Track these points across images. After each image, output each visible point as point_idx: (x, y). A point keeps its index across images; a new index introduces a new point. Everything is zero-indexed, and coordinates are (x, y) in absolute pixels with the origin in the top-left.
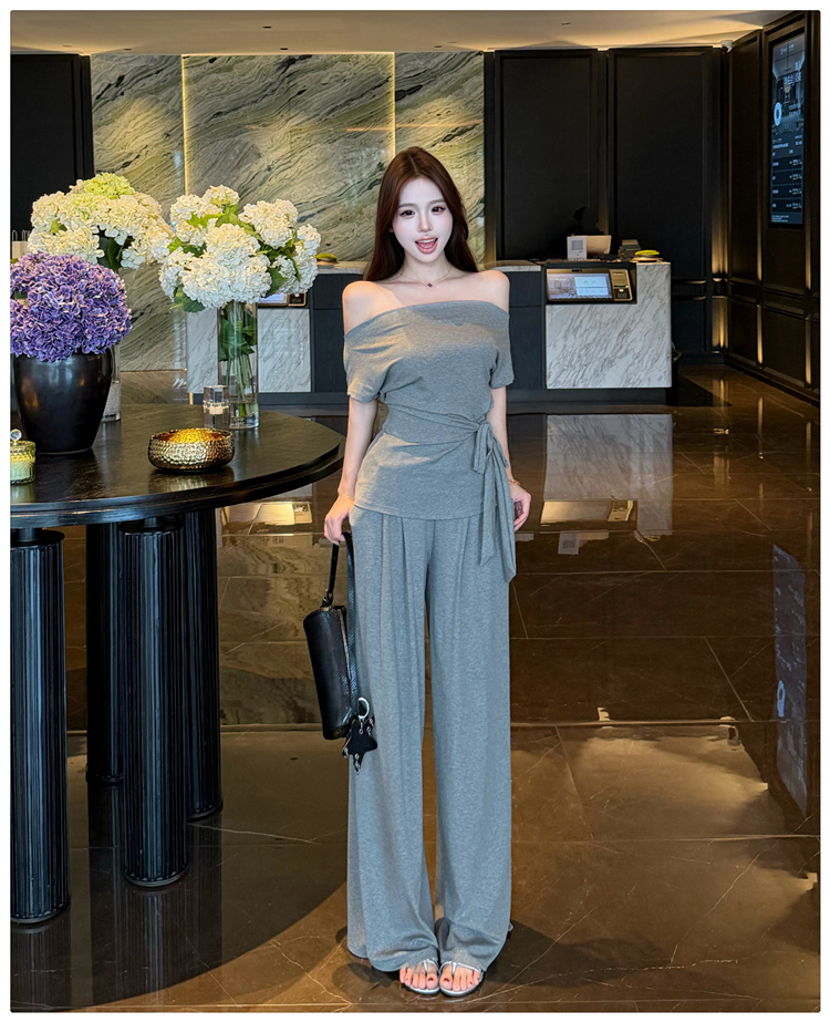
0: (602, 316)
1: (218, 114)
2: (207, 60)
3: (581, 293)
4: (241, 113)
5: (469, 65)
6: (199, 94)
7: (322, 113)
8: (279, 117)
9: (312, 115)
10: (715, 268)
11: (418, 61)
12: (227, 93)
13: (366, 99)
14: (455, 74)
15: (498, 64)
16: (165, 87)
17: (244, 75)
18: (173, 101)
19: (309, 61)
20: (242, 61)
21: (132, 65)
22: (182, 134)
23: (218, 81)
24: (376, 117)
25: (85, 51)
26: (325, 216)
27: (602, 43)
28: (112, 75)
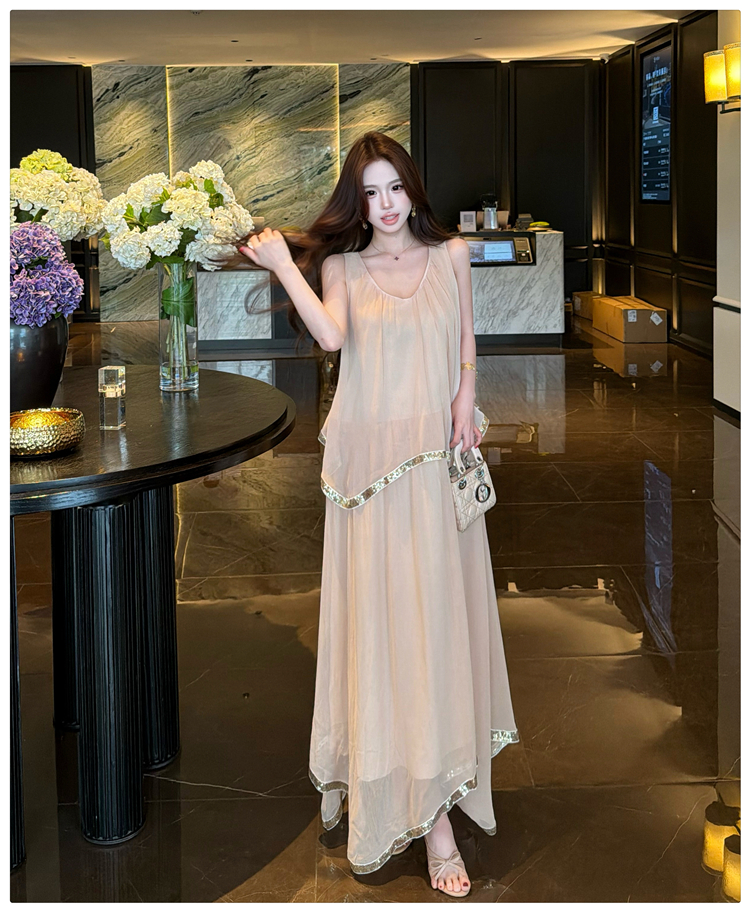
0: (506, 276)
1: (196, 113)
2: (187, 70)
3: (488, 257)
4: (215, 113)
5: (398, 74)
6: (181, 97)
7: (280, 113)
8: (246, 116)
9: (272, 114)
10: (594, 237)
11: (357, 71)
12: (202, 97)
13: (316, 102)
14: (387, 82)
15: (421, 72)
16: (153, 92)
17: (217, 82)
18: (159, 103)
19: (270, 71)
20: (215, 71)
21: (126, 74)
22: (167, 131)
23: (196, 87)
24: (325, 117)
25: (87, 62)
26: (283, 196)
27: (505, 56)
28: (109, 82)
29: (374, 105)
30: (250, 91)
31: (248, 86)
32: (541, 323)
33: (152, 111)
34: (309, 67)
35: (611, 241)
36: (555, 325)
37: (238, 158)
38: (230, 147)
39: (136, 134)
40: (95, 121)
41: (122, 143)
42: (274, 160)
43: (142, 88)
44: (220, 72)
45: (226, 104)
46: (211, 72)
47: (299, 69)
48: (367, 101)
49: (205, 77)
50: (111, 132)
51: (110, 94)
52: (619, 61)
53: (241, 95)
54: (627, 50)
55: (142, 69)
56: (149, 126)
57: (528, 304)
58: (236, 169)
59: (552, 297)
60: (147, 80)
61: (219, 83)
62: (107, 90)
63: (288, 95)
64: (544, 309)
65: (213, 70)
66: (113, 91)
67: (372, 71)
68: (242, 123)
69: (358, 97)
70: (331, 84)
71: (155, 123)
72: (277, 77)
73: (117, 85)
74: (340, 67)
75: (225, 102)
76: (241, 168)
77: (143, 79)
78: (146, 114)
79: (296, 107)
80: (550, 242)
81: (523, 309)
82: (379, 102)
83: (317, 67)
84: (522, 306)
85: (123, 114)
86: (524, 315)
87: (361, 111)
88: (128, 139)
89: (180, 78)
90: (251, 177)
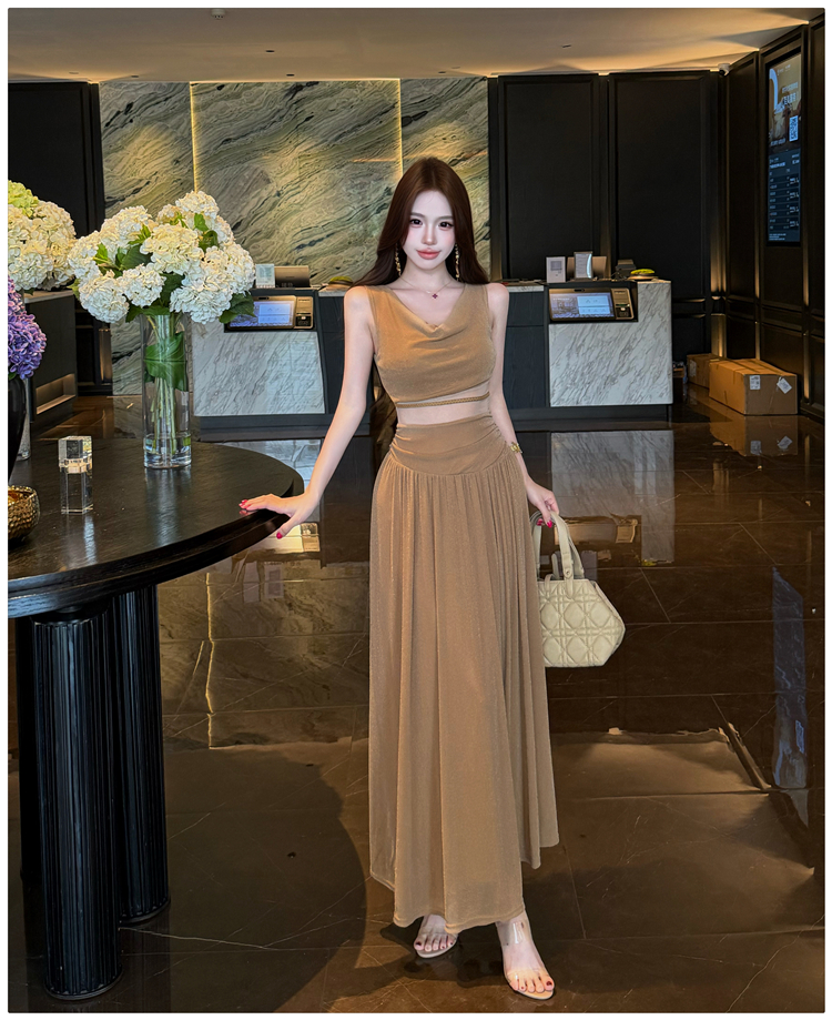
0: (604, 335)
1: (227, 140)
2: (215, 87)
3: (583, 312)
4: (250, 139)
5: (473, 91)
6: (208, 121)
7: (330, 139)
8: (287, 143)
9: (320, 140)
10: (713, 287)
11: (423, 88)
12: (235, 120)
13: (374, 125)
14: (459, 100)
15: (502, 90)
16: (174, 114)
17: (252, 102)
18: (182, 128)
19: (316, 88)
20: (250, 88)
21: (142, 92)
22: (192, 161)
23: (226, 107)
24: (382, 144)
25: (92, 78)
26: (334, 241)
27: (603, 67)
28: (121, 102)
29: (443, 129)
30: (292, 112)
31: (291, 107)
32: (643, 392)
33: (173, 137)
34: (364, 83)
35: (732, 293)
36: (661, 394)
37: (279, 194)
38: (268, 181)
39: (154, 166)
40: (104, 150)
41: (138, 177)
42: (323, 197)
43: (161, 110)
44: (255, 90)
45: (264, 128)
46: (245, 89)
47: (352, 85)
48: (435, 124)
49: (238, 96)
50: (123, 163)
51: (123, 117)
52: (740, 72)
53: (281, 118)
54: (750, 59)
55: (161, 87)
56: (169, 156)
57: (628, 370)
58: (277, 208)
59: (657, 359)
60: (166, 99)
61: (255, 104)
62: (118, 113)
63: (338, 117)
64: (648, 374)
65: (247, 87)
66: (126, 113)
67: (441, 87)
68: (283, 151)
69: (425, 120)
70: (392, 103)
71: (176, 153)
72: (326, 95)
73: (130, 106)
74: (403, 82)
75: (263, 126)
76: (283, 206)
77: (162, 99)
78: (166, 142)
79: (349, 132)
80: (655, 294)
81: (623, 375)
82: (450, 126)
83: (373, 83)
84: (621, 372)
85: (137, 141)
86: (623, 382)
87: (428, 135)
88: (144, 173)
89: (207, 97)
90: (295, 218)
